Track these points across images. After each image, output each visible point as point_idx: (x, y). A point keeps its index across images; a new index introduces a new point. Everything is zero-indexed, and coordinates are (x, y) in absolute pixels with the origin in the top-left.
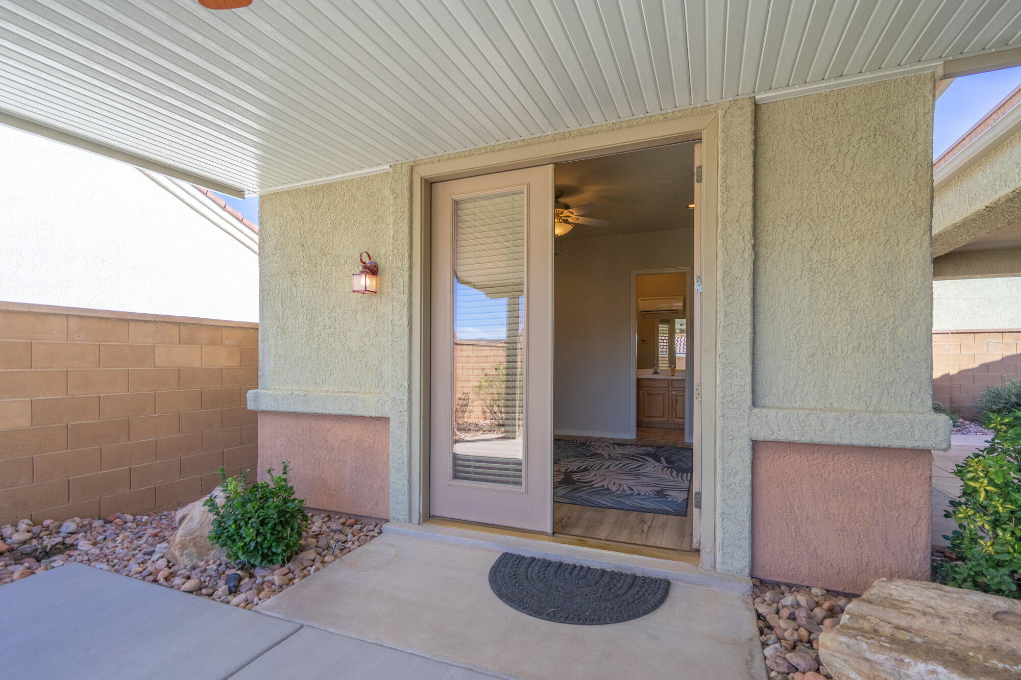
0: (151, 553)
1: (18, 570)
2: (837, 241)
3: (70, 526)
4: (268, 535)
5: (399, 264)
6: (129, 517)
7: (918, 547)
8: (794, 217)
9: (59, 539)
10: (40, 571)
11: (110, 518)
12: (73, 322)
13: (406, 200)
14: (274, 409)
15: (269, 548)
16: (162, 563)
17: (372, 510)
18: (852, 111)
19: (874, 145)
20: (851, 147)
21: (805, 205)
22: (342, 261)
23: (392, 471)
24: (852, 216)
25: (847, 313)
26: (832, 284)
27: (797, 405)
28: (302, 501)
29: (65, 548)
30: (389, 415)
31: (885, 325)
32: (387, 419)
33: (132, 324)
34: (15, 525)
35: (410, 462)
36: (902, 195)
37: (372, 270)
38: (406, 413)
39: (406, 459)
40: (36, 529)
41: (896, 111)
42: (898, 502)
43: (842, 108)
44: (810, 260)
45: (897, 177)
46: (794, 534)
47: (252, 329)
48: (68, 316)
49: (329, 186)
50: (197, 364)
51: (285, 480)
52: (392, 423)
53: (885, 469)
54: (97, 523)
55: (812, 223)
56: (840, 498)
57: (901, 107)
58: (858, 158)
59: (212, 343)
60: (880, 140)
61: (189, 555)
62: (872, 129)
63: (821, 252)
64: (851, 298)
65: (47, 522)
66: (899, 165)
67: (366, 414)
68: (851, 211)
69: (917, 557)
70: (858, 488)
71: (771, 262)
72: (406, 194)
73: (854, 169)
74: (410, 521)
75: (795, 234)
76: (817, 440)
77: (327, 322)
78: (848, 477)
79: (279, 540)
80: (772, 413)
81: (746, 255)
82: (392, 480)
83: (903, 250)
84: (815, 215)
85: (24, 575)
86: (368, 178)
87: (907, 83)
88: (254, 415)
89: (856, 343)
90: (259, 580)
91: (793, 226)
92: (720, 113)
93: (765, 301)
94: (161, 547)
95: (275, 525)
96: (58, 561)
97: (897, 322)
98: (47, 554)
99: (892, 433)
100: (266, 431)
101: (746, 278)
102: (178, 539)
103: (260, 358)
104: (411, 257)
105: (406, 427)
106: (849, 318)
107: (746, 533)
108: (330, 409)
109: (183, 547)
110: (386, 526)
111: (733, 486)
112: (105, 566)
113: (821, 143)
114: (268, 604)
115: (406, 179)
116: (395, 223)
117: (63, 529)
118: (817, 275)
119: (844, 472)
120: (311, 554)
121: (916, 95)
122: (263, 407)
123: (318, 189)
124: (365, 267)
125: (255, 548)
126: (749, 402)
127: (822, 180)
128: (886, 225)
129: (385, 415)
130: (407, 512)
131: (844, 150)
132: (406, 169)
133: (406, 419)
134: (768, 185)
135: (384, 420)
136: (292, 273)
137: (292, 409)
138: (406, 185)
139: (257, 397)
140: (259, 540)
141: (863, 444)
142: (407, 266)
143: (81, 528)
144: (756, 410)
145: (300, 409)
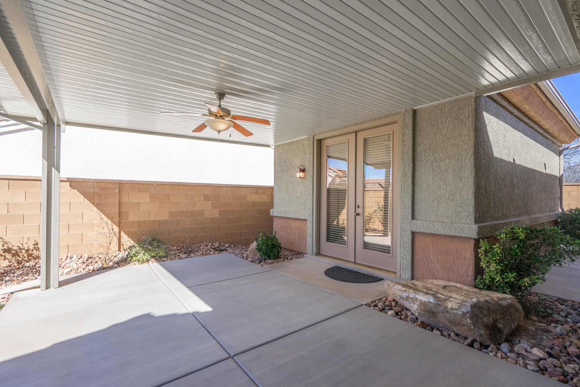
0: (244, 253)
1: (217, 252)
2: (441, 159)
3: (227, 245)
4: (269, 250)
5: (310, 169)
6: (240, 246)
7: (469, 275)
8: (427, 151)
9: (224, 248)
10: (221, 254)
11: (235, 245)
12: (228, 188)
13: (312, 147)
14: (277, 216)
15: (269, 254)
16: (246, 255)
17: (303, 250)
18: (447, 111)
19: (454, 123)
20: (446, 124)
21: (431, 146)
22: (295, 167)
23: (308, 237)
24: (446, 150)
25: (445, 186)
26: (440, 175)
27: (428, 220)
28: (280, 243)
29: (225, 250)
30: (307, 219)
31: (457, 190)
32: (307, 220)
33: (241, 188)
34: (216, 243)
35: (313, 234)
36: (463, 142)
37: (303, 171)
38: (311, 218)
39: (311, 234)
40: (220, 245)
41: (462, 110)
42: (462, 258)
43: (443, 110)
44: (433, 166)
45: (462, 135)
46: (427, 267)
47: (272, 188)
48: (227, 187)
49: (292, 142)
50: (258, 200)
51: (275, 236)
52: (308, 221)
53: (458, 245)
54: (233, 246)
55: (433, 153)
56: (442, 255)
57: (463, 108)
58: (448, 128)
59: (263, 193)
60: (456, 121)
61: (252, 255)
62: (453, 117)
63: (436, 163)
64: (446, 180)
65: (222, 243)
66: (462, 130)
67: (301, 218)
68: (446, 147)
69: (469, 279)
70: (448, 251)
71: (420, 167)
72: (312, 145)
73: (447, 132)
74: (313, 254)
75: (428, 157)
76: (432, 232)
77: (292, 187)
78: (445, 247)
79: (272, 252)
80: (418, 222)
81: (410, 165)
82: (308, 240)
83: (464, 163)
84: (434, 150)
85: (218, 254)
86: (302, 140)
87: (466, 99)
88: (272, 217)
89: (447, 197)
90: (266, 261)
91: (427, 154)
92: (403, 114)
93: (418, 181)
94: (246, 253)
95: (271, 247)
96: (224, 252)
97: (462, 189)
98: (222, 250)
99: (457, 231)
100: (276, 223)
101: (410, 173)
102: (249, 250)
103: (274, 199)
104: (313, 166)
105: (311, 223)
106: (445, 187)
107: (410, 265)
108: (292, 216)
109: (250, 252)
110: (305, 255)
111: (405, 248)
112: (233, 254)
113: (436, 123)
114: (266, 266)
115: (312, 140)
116: (309, 155)
117: (225, 246)
118: (435, 172)
119: (444, 245)
120: (282, 259)
121: (469, 103)
122: (274, 215)
123: (289, 143)
124: (300, 170)
125: (266, 253)
126: (410, 218)
127: (436, 137)
128: (458, 153)
129: (306, 219)
130: (312, 251)
131: (444, 125)
132: (312, 136)
133: (312, 220)
134: (419, 139)
135: (306, 220)
136: (282, 171)
137: (282, 216)
138: (312, 142)
139: (273, 211)
140: (267, 251)
141: (447, 234)
142: (312, 169)
143: (229, 246)
144: (413, 221)
145: (284, 216)
